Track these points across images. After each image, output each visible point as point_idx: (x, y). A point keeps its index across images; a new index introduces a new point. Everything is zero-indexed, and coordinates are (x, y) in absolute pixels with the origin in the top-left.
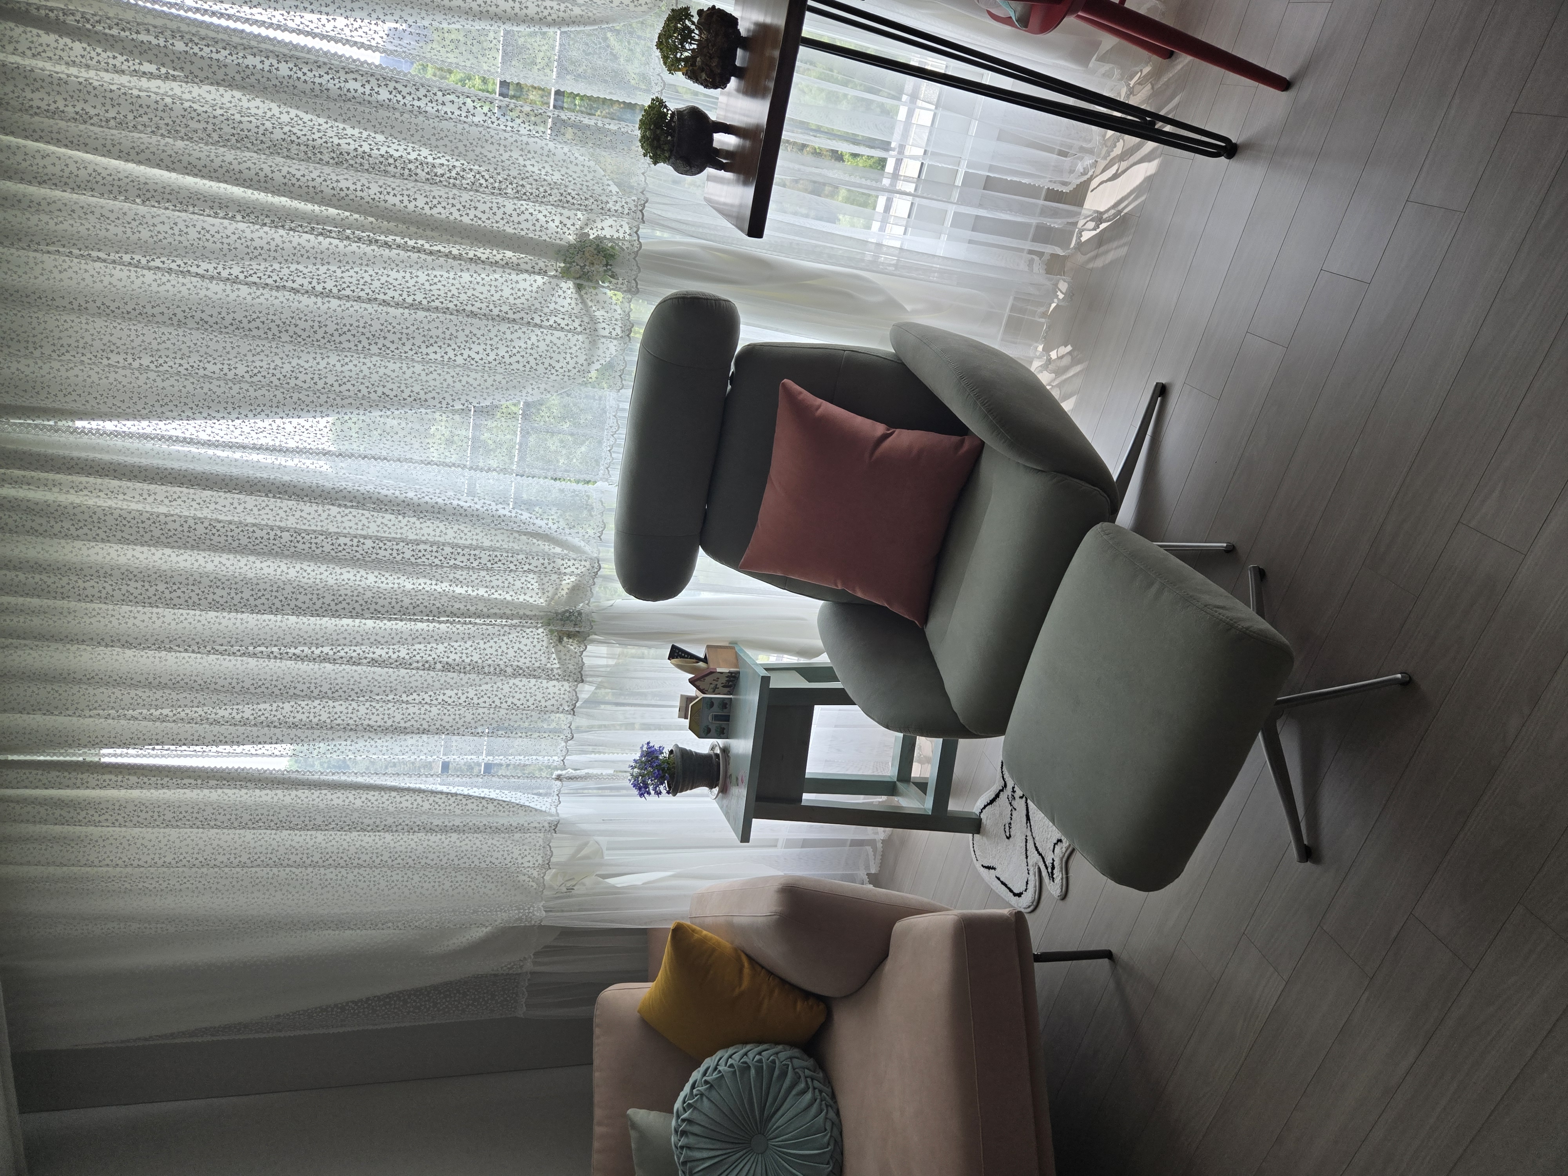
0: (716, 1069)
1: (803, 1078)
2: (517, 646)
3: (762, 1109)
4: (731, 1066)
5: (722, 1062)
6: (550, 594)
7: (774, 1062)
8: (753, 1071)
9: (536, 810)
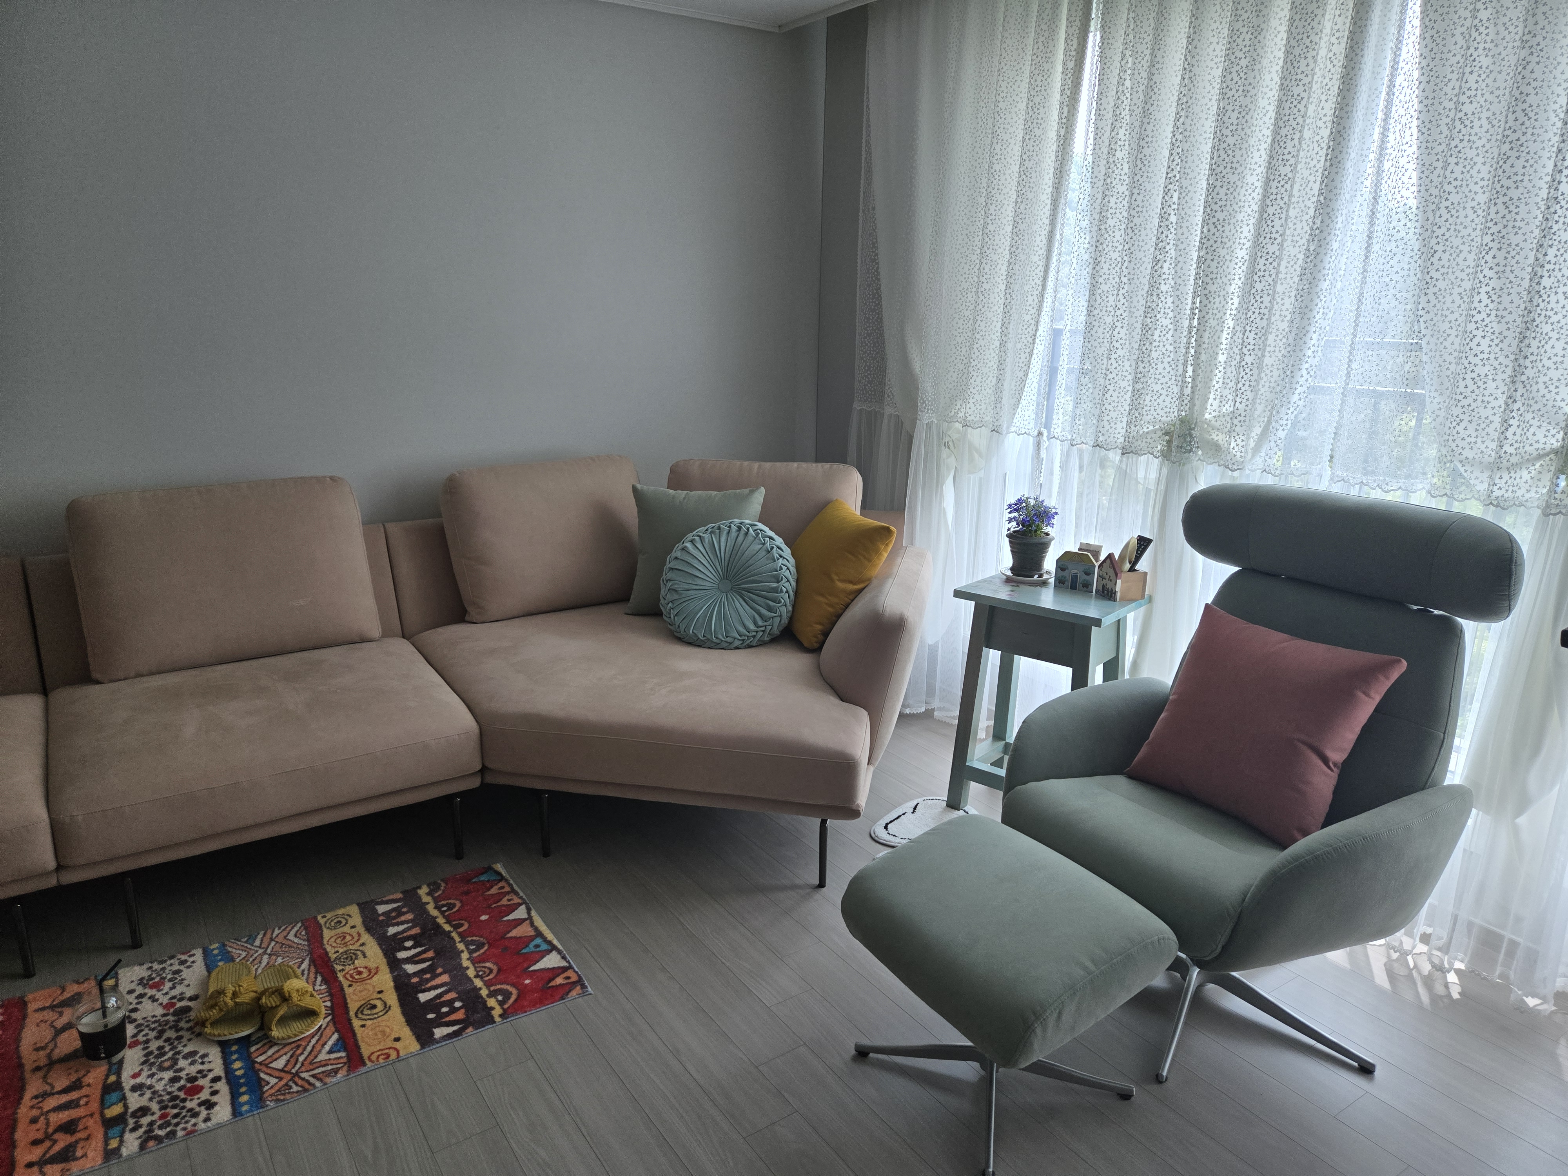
0: (781, 556)
1: (765, 624)
2: (1164, 392)
3: (748, 590)
4: (781, 569)
5: (785, 562)
6: (1213, 422)
7: (780, 602)
8: (775, 585)
9: (1014, 414)
